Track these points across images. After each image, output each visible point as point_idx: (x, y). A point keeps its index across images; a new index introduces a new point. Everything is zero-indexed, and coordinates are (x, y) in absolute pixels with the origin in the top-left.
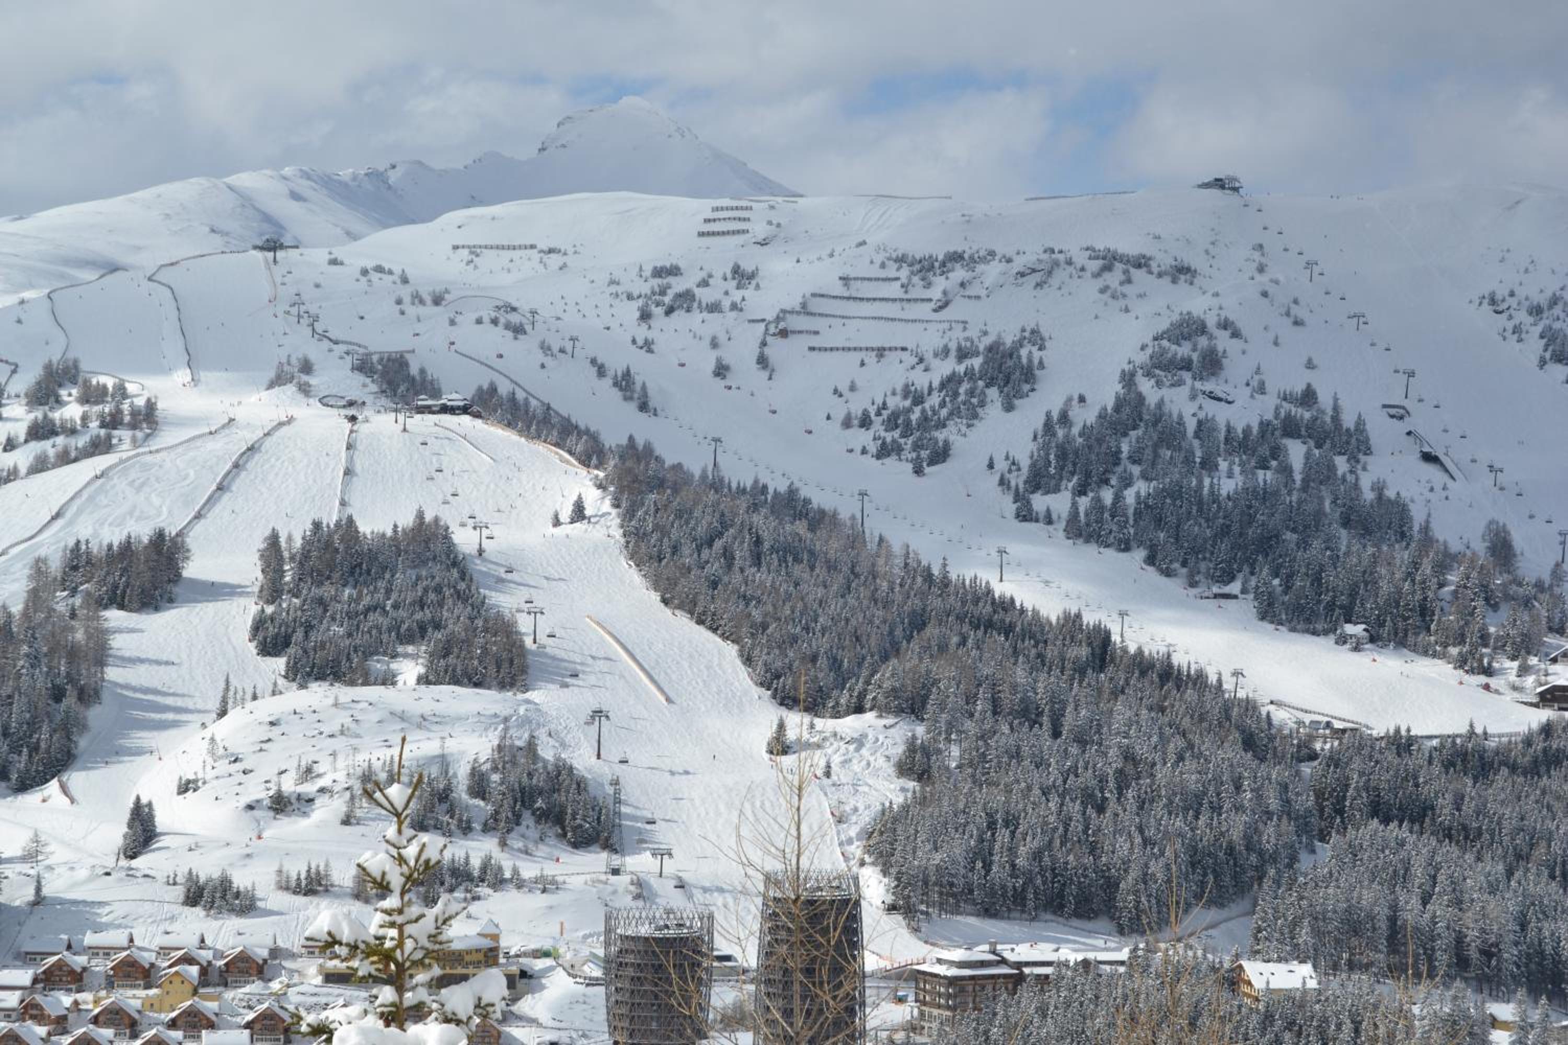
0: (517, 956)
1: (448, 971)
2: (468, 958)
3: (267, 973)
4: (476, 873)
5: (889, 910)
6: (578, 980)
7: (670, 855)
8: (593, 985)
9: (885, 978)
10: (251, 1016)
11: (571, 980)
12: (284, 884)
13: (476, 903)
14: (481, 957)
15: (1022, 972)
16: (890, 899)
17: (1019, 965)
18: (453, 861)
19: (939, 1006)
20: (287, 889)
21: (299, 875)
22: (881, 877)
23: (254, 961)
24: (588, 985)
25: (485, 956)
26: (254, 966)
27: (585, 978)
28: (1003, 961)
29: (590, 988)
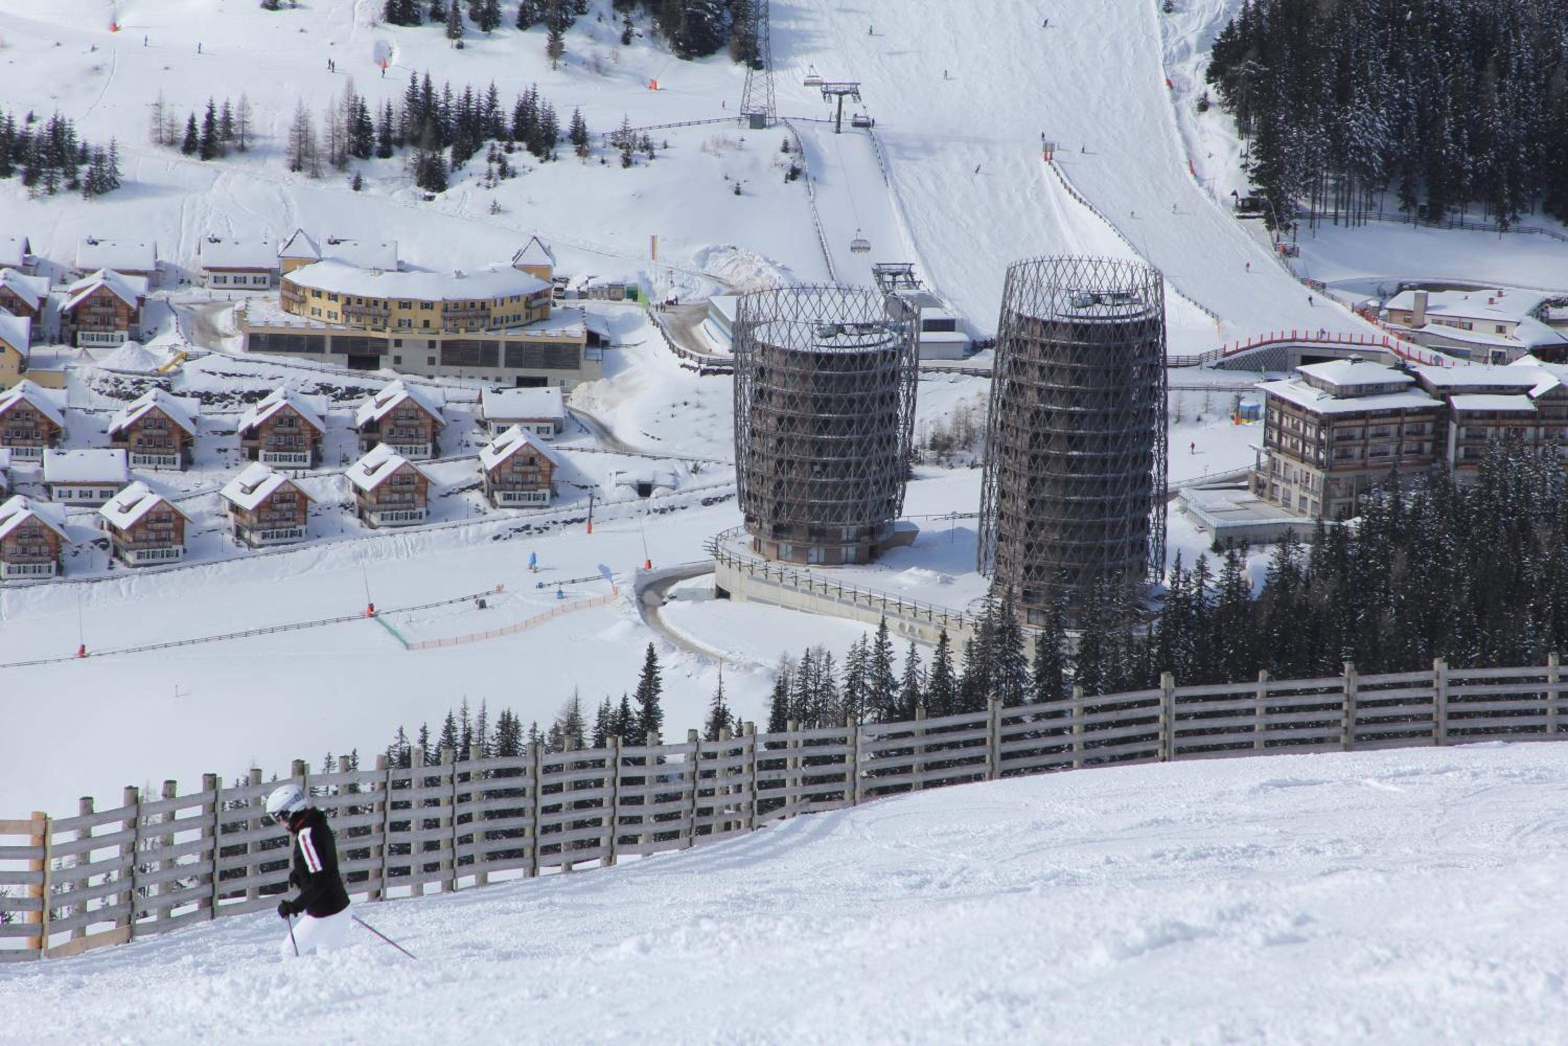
0: (582, 295)
1: (463, 335)
2: (496, 312)
3: (144, 325)
4: (509, 123)
5: (1243, 208)
6: (687, 361)
7: (855, 93)
8: (716, 373)
9: (1221, 366)
10: (121, 418)
11: (676, 360)
12: (165, 135)
13: (508, 181)
14: (519, 308)
15: (1449, 405)
16: (1246, 188)
17: (1445, 392)
18: (468, 98)
19: (1303, 459)
20: (172, 143)
21: (192, 120)
22: (1234, 135)
23: (122, 303)
24: (704, 373)
25: (527, 307)
26: (123, 311)
27: (700, 361)
28: (1419, 383)
29: (709, 378)
